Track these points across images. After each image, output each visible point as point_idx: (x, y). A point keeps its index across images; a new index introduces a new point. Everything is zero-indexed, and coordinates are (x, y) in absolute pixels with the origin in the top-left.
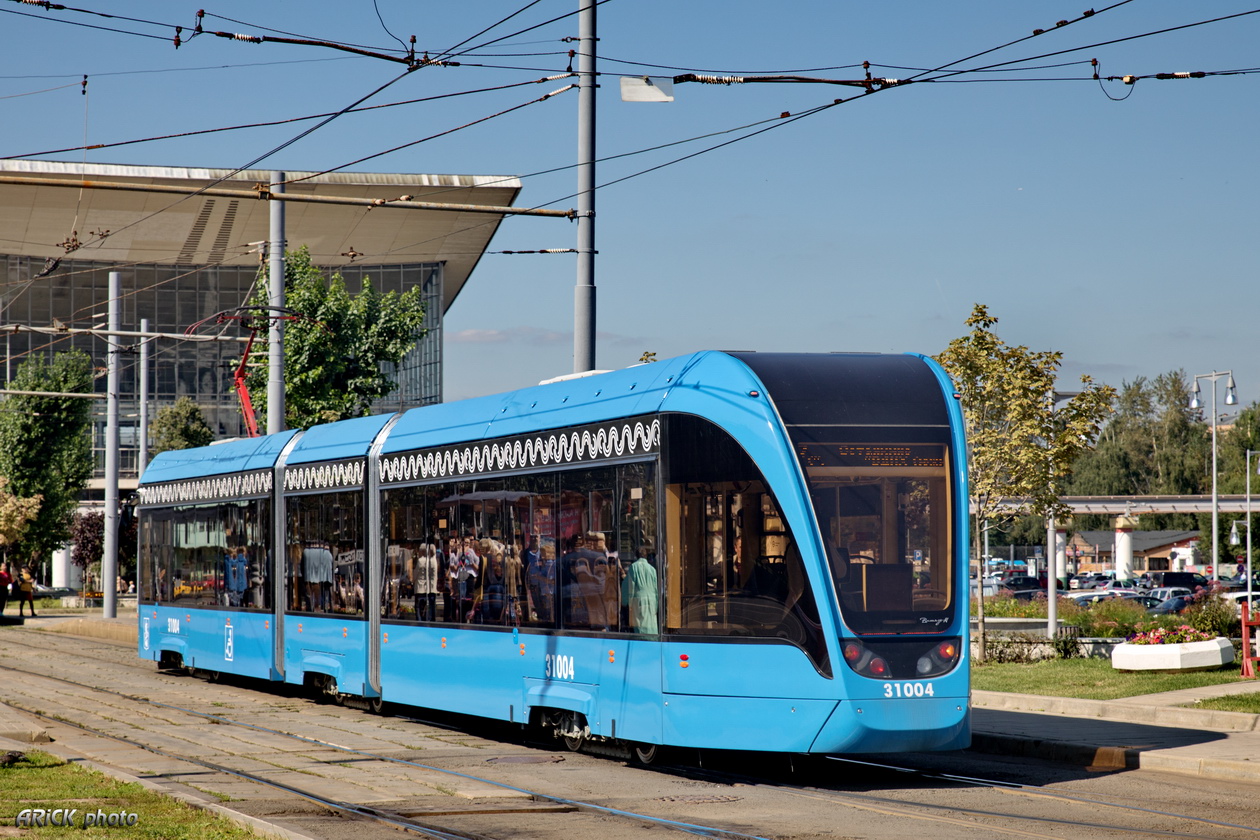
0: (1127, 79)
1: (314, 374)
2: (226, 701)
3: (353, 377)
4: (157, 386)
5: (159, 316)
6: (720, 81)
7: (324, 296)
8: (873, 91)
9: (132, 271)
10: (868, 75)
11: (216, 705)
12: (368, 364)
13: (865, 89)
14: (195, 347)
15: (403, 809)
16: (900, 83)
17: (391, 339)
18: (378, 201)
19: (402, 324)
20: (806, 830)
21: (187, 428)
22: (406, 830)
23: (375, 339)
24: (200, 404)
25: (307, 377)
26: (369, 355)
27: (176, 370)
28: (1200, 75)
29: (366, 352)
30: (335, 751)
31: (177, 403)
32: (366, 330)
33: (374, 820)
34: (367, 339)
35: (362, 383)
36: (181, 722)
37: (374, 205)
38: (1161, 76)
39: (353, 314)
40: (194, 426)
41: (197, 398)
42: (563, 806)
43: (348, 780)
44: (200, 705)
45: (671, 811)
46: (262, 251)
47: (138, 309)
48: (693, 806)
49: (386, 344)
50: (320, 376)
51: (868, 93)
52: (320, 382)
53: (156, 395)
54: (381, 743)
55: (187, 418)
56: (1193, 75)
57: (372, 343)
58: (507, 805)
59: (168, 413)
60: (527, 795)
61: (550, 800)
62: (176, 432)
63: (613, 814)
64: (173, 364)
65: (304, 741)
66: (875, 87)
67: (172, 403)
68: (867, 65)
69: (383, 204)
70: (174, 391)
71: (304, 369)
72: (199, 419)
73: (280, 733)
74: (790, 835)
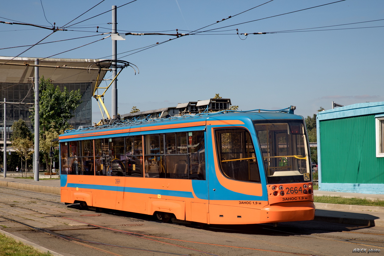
0: (245, 34)
1: (51, 113)
2: (17, 201)
3: (62, 113)
4: (14, 116)
5: (14, 97)
6: (138, 35)
7: (54, 92)
8: (179, 37)
9: (7, 85)
10: (178, 33)
11: (14, 202)
12: (67, 110)
13: (177, 36)
14: (24, 105)
15: (52, 229)
16: (186, 35)
17: (73, 103)
18: (58, 67)
19: (76, 99)
20: (157, 233)
21: (21, 127)
22: (51, 235)
23: (68, 103)
24: (26, 121)
25: (50, 113)
26: (67, 107)
27: (19, 111)
28: (265, 33)
29: (66, 106)
30: (41, 214)
31: (19, 120)
32: (66, 101)
33: (43, 232)
34: (66, 103)
35: (65, 115)
36: (3, 207)
37: (57, 68)
38: (255, 34)
39: (62, 97)
40: (23, 127)
41: (25, 119)
42: (95, 228)
43: (41, 222)
44: (10, 202)
45: (124, 228)
46: (32, 80)
47: (8, 95)
48: (130, 227)
49: (71, 105)
50: (53, 113)
51: (177, 37)
52: (53, 115)
53: (14, 118)
54: (54, 211)
55: (22, 125)
56: (263, 33)
57: (67, 104)
58: (81, 227)
59: (16, 123)
60: (87, 225)
61: (93, 226)
62: (18, 128)
63: (108, 229)
64: (18, 110)
65: (34, 211)
66: (179, 36)
67: (17, 121)
68: (177, 30)
69: (59, 67)
70: (19, 117)
71: (49, 111)
72: (25, 125)
73: (29, 209)
74: (153, 234)
